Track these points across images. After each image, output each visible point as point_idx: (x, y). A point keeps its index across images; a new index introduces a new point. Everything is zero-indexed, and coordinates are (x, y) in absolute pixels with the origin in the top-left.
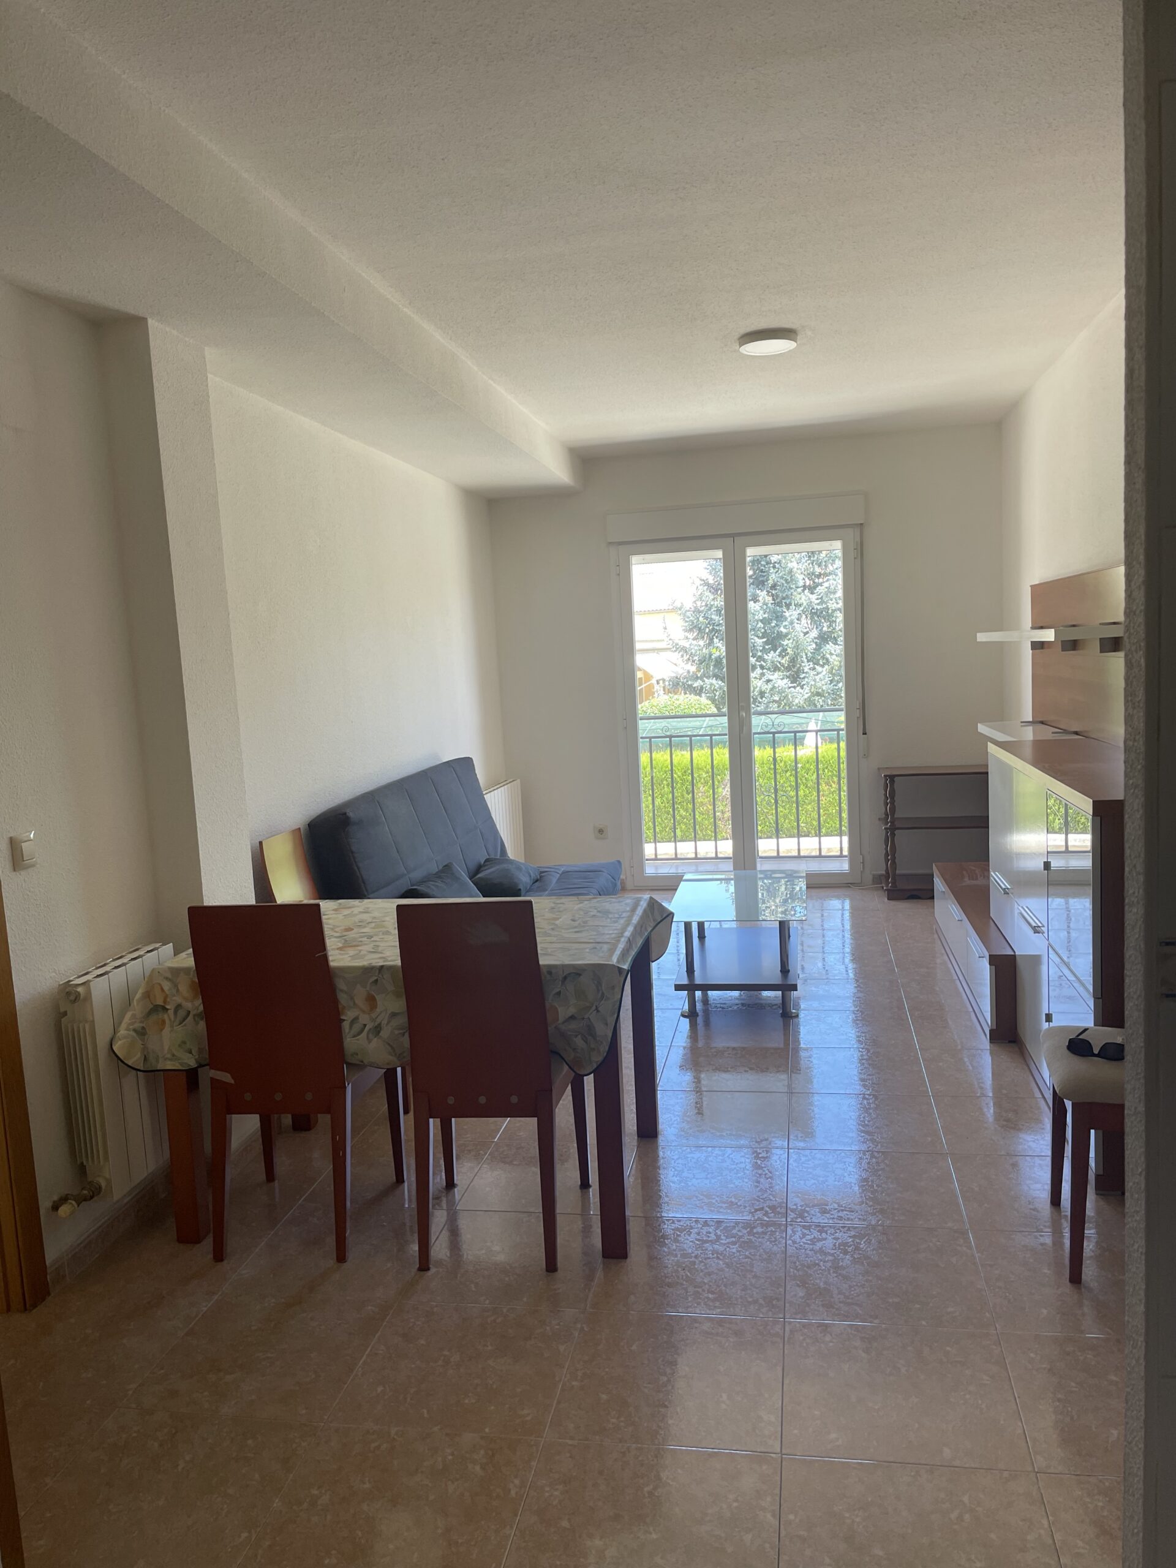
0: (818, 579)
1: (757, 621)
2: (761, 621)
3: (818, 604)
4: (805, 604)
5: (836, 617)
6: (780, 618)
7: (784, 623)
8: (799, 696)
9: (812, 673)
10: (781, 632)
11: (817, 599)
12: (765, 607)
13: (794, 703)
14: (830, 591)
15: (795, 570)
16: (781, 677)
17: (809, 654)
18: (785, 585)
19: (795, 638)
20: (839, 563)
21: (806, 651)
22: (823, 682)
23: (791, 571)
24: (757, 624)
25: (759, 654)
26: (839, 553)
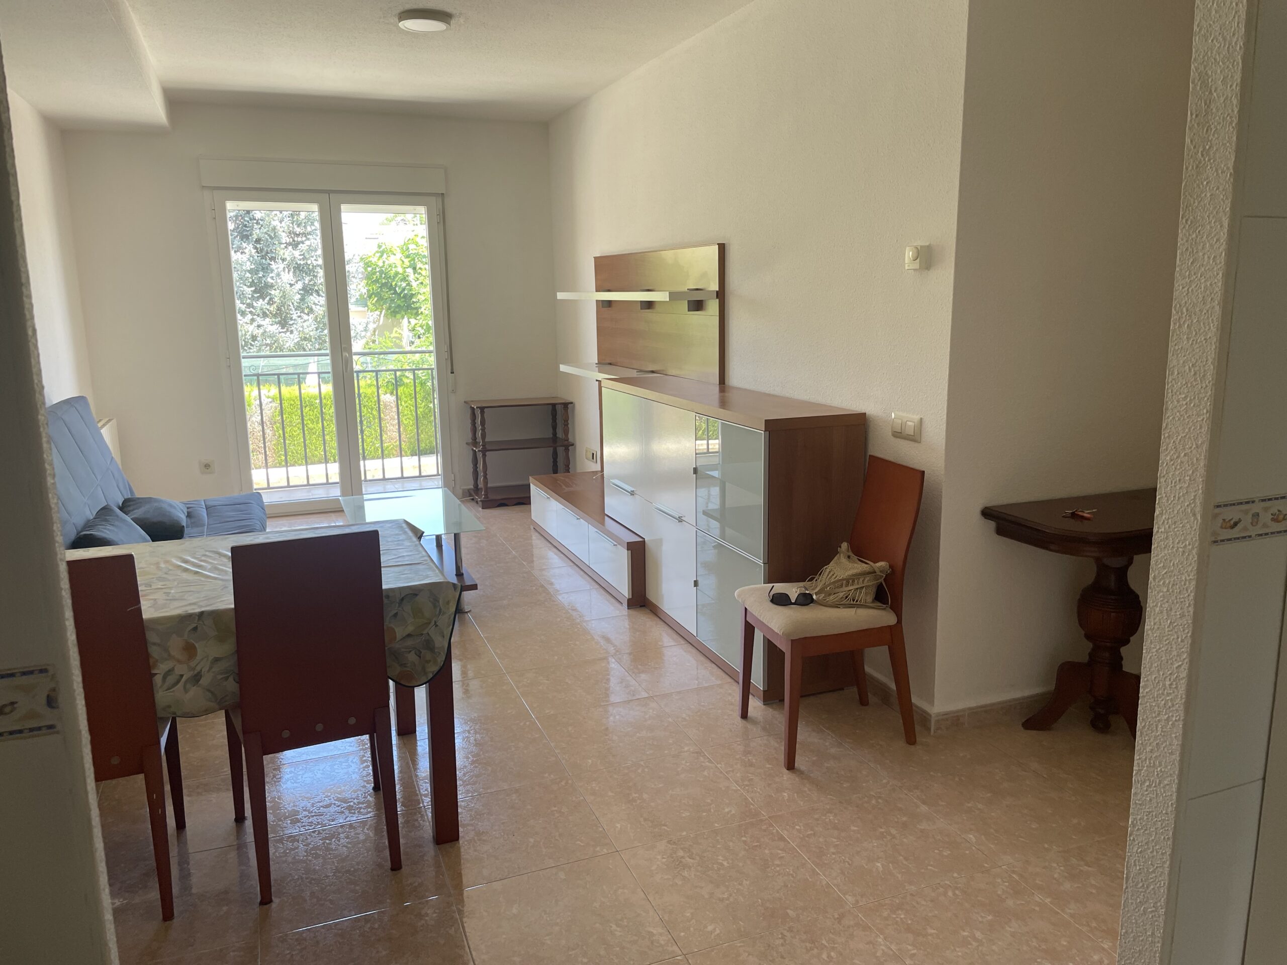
0: (298, 237)
1: (245, 271)
2: (249, 271)
3: (300, 260)
4: (288, 259)
5: (317, 272)
6: (266, 269)
7: (271, 275)
8: (290, 340)
9: (299, 320)
10: (268, 283)
11: (300, 255)
12: (251, 259)
13: (286, 347)
14: (311, 249)
15: (278, 228)
16: (271, 323)
17: (295, 304)
18: (270, 240)
19: (282, 289)
20: (317, 225)
21: (293, 301)
22: (310, 329)
23: (274, 229)
24: (245, 274)
25: (249, 301)
26: (316, 215)
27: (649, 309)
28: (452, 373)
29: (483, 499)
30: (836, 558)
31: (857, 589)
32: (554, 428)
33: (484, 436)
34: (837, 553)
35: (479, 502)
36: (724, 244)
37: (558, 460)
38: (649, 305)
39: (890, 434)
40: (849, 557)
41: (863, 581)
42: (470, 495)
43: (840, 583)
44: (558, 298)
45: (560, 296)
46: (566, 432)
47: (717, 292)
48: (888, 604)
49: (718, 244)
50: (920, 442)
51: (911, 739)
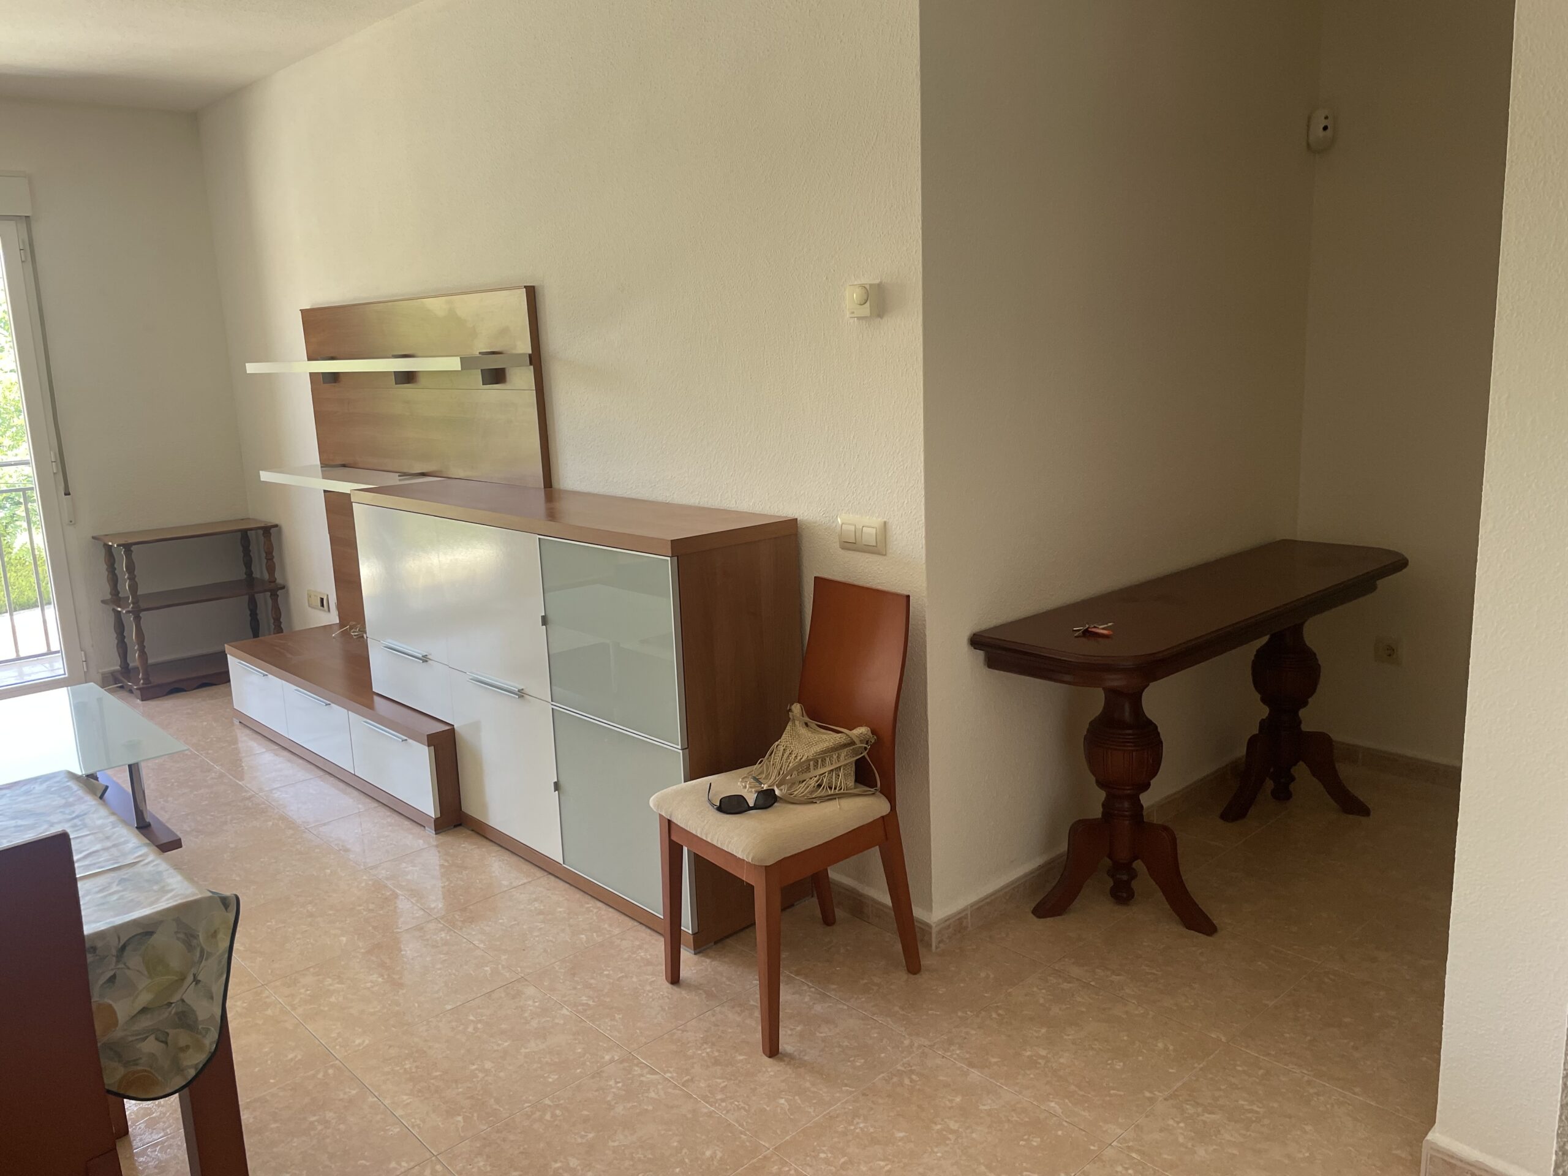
27: (408, 382)
28: (67, 494)
29: (141, 686)
30: (788, 728)
31: (832, 770)
32: (248, 563)
33: (134, 588)
34: (788, 720)
35: (134, 691)
36: (533, 287)
37: (258, 612)
38: (408, 377)
39: (837, 545)
40: (806, 724)
41: (838, 757)
42: (116, 681)
43: (805, 767)
44: (248, 372)
45: (251, 368)
46: (271, 569)
47: (530, 355)
48: (876, 786)
49: (525, 287)
50: (885, 555)
51: (914, 967)
